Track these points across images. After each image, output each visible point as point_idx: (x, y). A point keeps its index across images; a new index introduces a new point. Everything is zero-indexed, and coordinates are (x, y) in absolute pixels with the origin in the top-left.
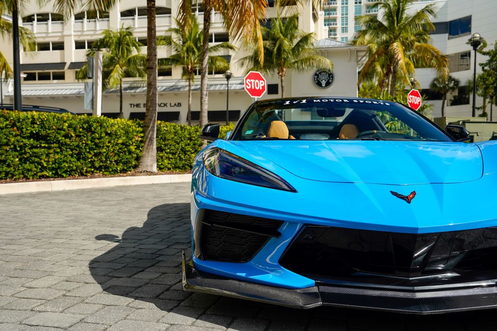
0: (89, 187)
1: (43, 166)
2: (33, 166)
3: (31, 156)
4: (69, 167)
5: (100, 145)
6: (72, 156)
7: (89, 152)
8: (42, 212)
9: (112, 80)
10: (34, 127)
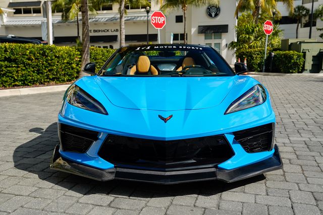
0: (45, 92)
1: (15, 79)
2: (8, 78)
3: (7, 72)
4: (32, 79)
5: (52, 64)
6: (34, 72)
7: (45, 69)
8: (7, 111)
9: (71, 14)
10: (7, 54)
